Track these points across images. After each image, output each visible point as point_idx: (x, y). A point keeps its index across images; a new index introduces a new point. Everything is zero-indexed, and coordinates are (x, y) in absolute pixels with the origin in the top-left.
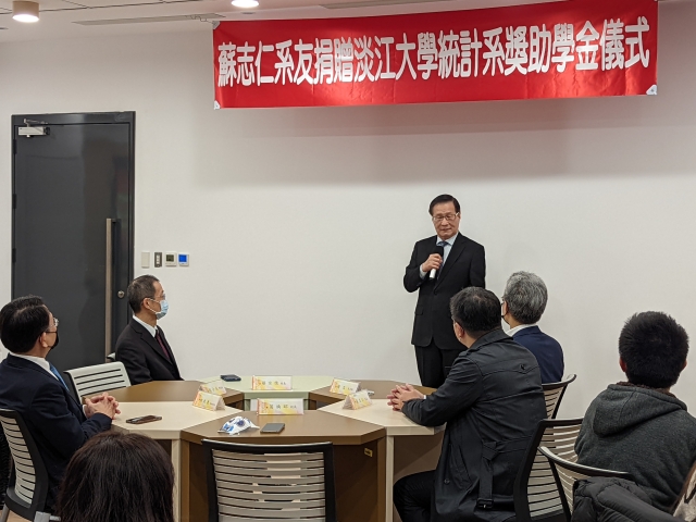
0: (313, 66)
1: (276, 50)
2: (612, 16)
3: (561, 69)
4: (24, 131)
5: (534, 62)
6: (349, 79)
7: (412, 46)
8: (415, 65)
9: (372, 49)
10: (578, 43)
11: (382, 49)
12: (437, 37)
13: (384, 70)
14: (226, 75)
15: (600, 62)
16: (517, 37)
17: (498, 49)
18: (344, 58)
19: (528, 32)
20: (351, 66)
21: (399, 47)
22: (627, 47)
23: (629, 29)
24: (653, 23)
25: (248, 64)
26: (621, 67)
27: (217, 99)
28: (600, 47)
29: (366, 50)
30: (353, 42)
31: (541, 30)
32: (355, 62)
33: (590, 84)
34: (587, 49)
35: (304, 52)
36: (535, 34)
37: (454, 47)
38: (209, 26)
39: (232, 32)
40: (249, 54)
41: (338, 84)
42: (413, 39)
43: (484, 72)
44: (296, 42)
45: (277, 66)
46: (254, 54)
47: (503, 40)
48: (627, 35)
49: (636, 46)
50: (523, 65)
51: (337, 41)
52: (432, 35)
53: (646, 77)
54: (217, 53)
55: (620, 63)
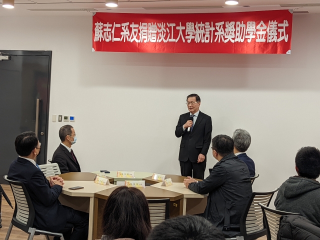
0: (138, 34)
1: (121, 26)
2: (273, 19)
3: (249, 41)
5: (237, 37)
6: (155, 41)
7: (184, 28)
8: (184, 36)
9: (165, 28)
10: (257, 30)
11: (170, 28)
12: (195, 24)
13: (170, 38)
14: (98, 37)
15: (266, 39)
16: (230, 26)
17: (222, 31)
18: (153, 32)
19: (235, 24)
20: (155, 35)
21: (178, 28)
22: (278, 33)
23: (280, 25)
24: (290, 23)
25: (109, 32)
26: (276, 41)
27: (93, 47)
28: (267, 32)
29: (163, 29)
30: (157, 24)
31: (241, 23)
32: (157, 33)
33: (261, 48)
34: (261, 33)
35: (134, 28)
36: (238, 25)
37: (202, 29)
38: (91, 14)
39: (101, 17)
40: (109, 28)
41: (149, 43)
42: (184, 25)
43: (215, 41)
44: (131, 23)
45: (122, 33)
46: (111, 28)
47: (224, 27)
48: (279, 28)
49: (283, 33)
50: (233, 39)
51: (150, 24)
52: (193, 23)
53: (286, 46)
54: (94, 27)
55: (275, 40)
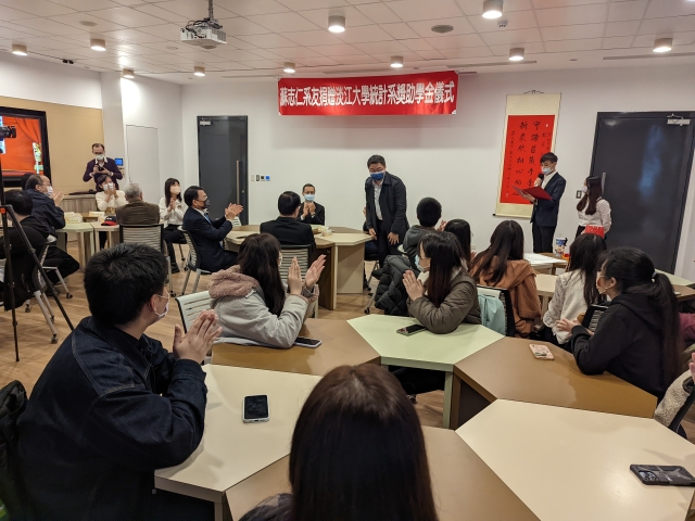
0: (319, 98)
1: (304, 91)
2: (440, 80)
3: (418, 102)
4: (202, 123)
5: (408, 99)
6: (333, 104)
7: (359, 91)
8: (360, 98)
9: (343, 91)
10: (426, 92)
11: (347, 91)
12: (369, 87)
13: (347, 101)
14: (284, 101)
15: (434, 100)
16: (401, 88)
17: (393, 93)
18: (332, 95)
19: (406, 86)
20: (334, 98)
21: (354, 91)
22: (445, 94)
23: (446, 86)
24: (456, 84)
25: (293, 96)
27: (280, 111)
28: (434, 94)
29: (340, 92)
30: (335, 88)
31: (411, 85)
32: (336, 97)
33: (430, 109)
34: (429, 94)
35: (315, 92)
36: (408, 87)
37: (376, 92)
38: (276, 80)
39: (285, 83)
40: (293, 92)
41: (329, 106)
42: (360, 88)
43: (388, 103)
44: (312, 88)
45: (304, 98)
46: (295, 93)
47: (396, 89)
48: (445, 89)
49: (449, 93)
50: (403, 100)
51: (329, 88)
52: (367, 86)
53: (452, 106)
54: (280, 92)
55: (442, 101)
